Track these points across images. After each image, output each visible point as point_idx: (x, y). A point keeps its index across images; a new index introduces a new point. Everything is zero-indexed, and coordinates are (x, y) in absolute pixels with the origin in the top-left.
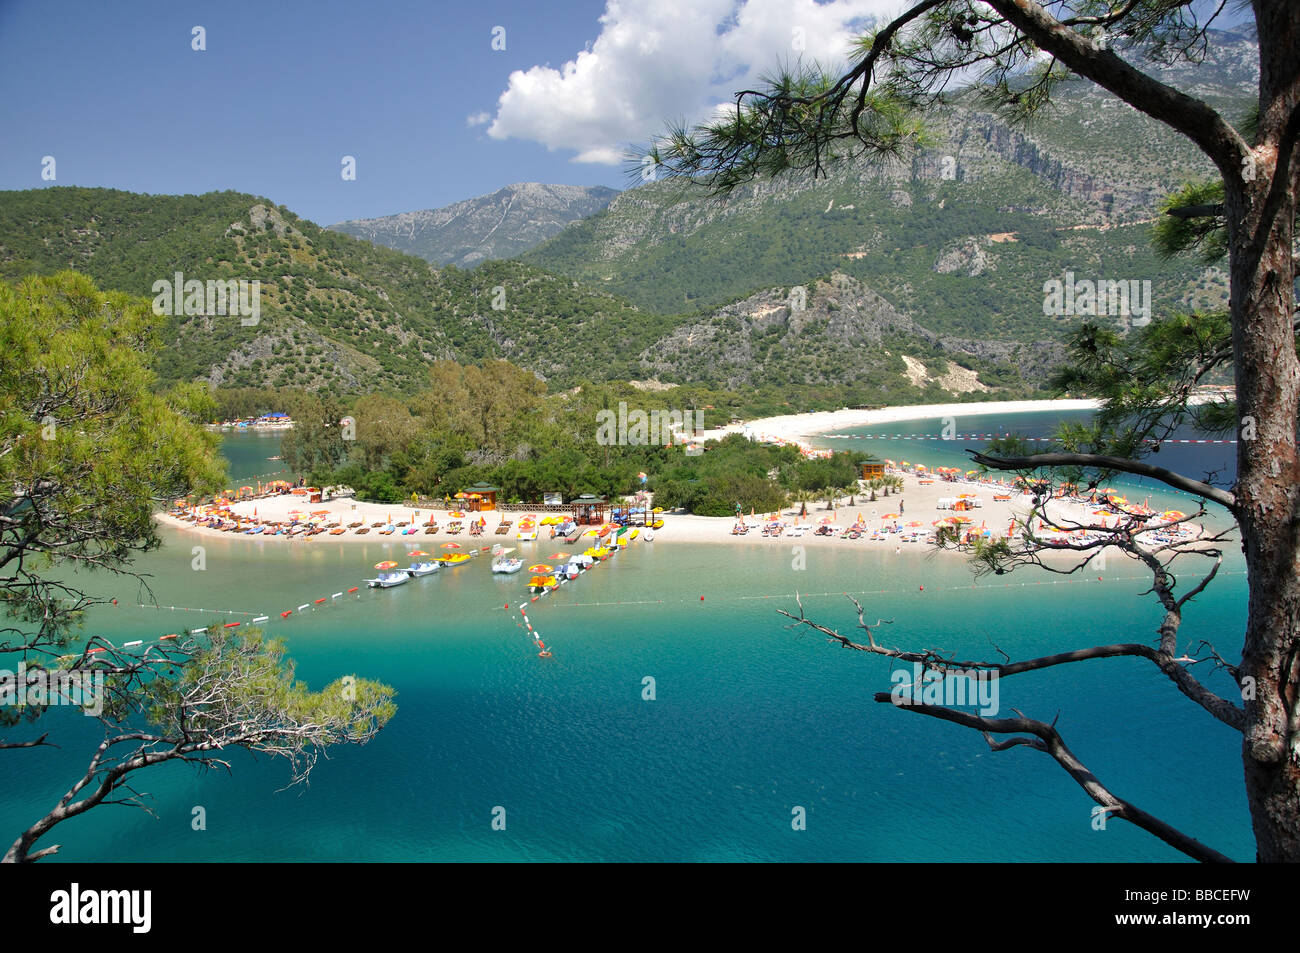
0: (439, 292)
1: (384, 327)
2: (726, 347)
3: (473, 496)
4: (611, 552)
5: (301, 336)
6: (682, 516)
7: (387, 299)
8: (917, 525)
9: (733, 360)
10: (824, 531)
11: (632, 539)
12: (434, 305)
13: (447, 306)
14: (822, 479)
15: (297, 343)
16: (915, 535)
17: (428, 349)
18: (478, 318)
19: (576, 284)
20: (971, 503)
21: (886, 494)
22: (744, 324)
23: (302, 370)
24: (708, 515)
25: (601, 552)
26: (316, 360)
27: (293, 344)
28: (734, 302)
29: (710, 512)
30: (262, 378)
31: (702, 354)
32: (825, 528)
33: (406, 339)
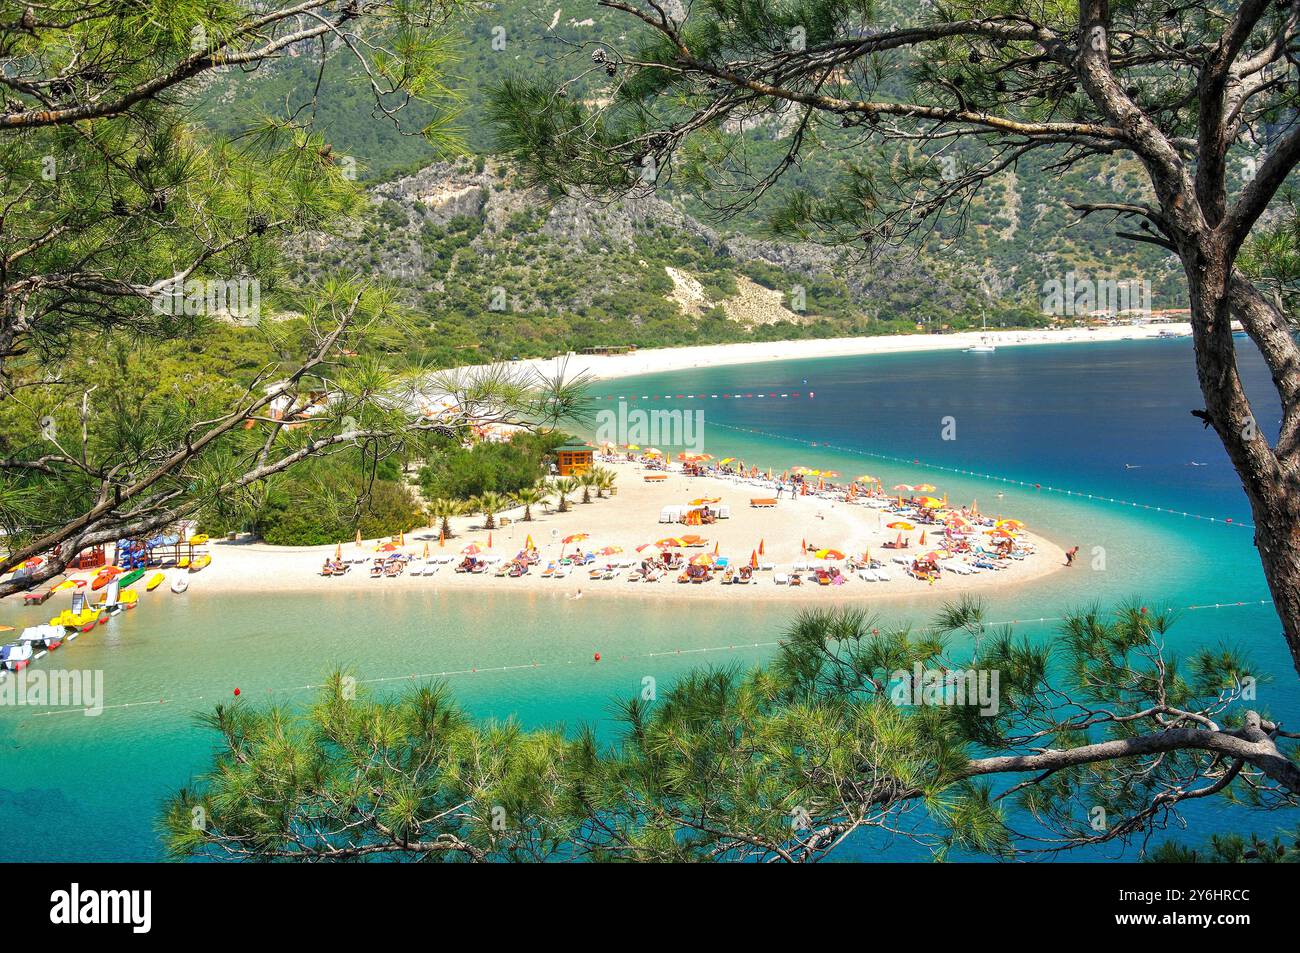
2: (382, 251)
4: (105, 615)
6: (246, 547)
8: (614, 552)
9: (394, 274)
10: (469, 565)
11: (148, 590)
14: (482, 477)
16: (610, 568)
20: (713, 513)
21: (586, 499)
22: (412, 214)
24: (288, 544)
25: (83, 616)
28: (394, 178)
29: (291, 538)
31: (343, 263)
32: (473, 561)
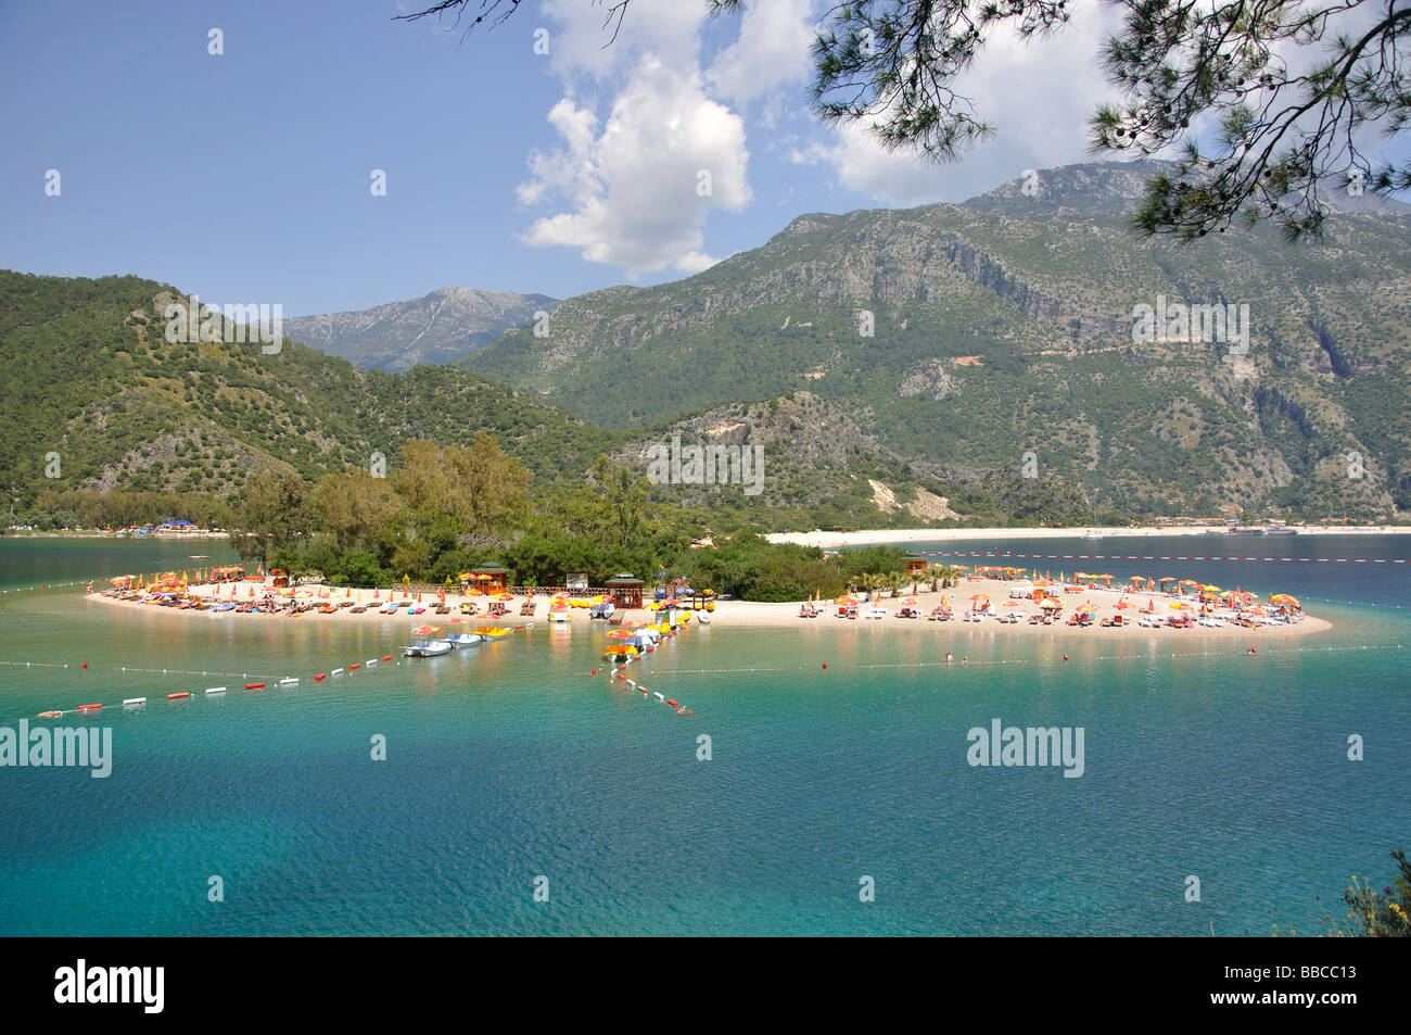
0: (364, 397)
1: (302, 432)
3: (482, 577)
4: (672, 631)
5: (210, 438)
6: (729, 602)
7: (306, 402)
10: (906, 613)
11: (686, 621)
12: (358, 411)
13: (372, 414)
15: (204, 445)
16: (1011, 617)
17: (350, 459)
18: (407, 428)
19: (516, 394)
23: (210, 475)
24: (761, 601)
26: (226, 465)
27: (200, 445)
28: (689, 418)
29: (764, 597)
30: (163, 482)
33: (327, 446)
